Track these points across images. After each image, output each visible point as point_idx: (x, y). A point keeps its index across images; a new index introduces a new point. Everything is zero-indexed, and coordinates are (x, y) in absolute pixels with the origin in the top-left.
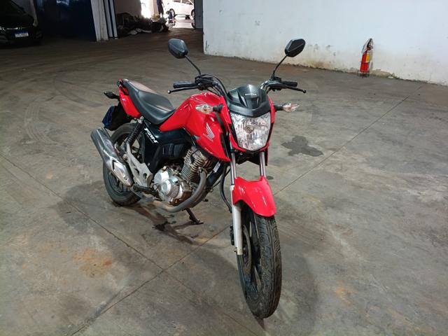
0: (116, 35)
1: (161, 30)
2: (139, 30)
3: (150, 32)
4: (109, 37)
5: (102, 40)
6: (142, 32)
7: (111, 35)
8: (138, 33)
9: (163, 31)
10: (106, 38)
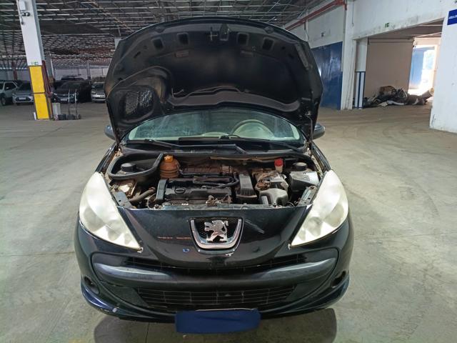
0: (361, 105)
1: (416, 103)
2: (390, 102)
3: (403, 104)
4: (354, 107)
5: (346, 109)
6: (393, 104)
7: (356, 105)
8: (389, 105)
9: (418, 104)
10: (350, 107)
